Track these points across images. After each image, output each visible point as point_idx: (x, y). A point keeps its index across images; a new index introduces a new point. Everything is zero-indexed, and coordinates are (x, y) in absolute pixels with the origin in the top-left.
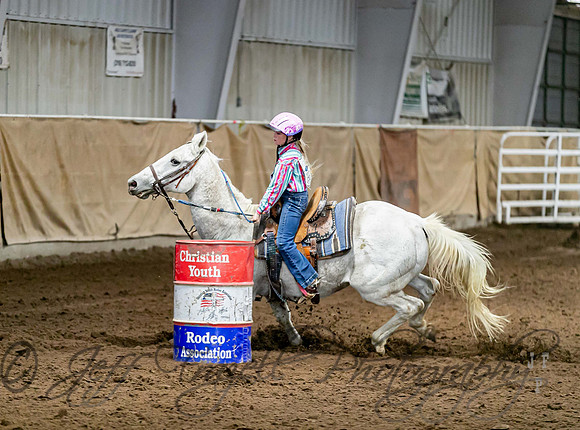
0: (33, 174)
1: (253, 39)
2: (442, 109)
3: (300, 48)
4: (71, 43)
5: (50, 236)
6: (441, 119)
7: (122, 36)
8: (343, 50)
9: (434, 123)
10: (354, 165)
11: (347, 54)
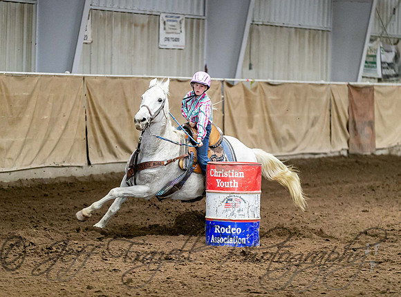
0: (109, 116)
1: (261, 23)
2: (391, 72)
3: (293, 30)
4: (135, 25)
5: (120, 159)
6: (391, 79)
7: (170, 21)
8: (323, 31)
9: (386, 81)
10: (330, 111)
11: (325, 33)
